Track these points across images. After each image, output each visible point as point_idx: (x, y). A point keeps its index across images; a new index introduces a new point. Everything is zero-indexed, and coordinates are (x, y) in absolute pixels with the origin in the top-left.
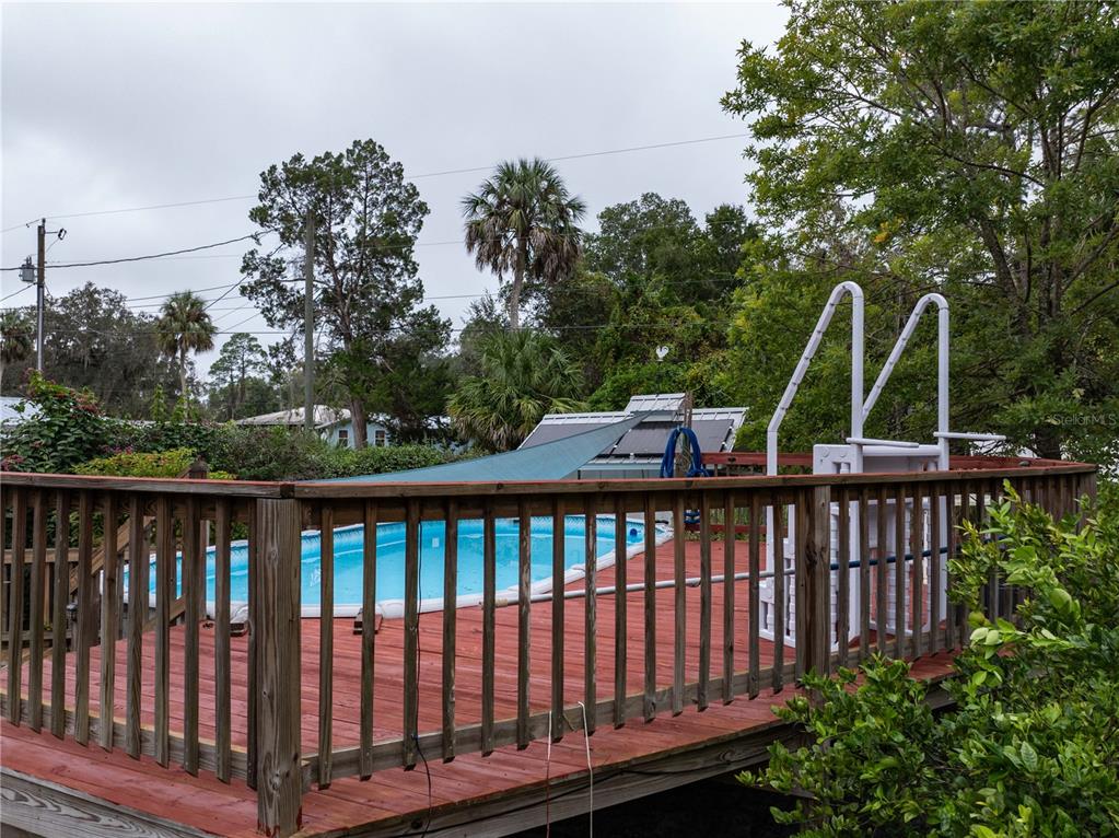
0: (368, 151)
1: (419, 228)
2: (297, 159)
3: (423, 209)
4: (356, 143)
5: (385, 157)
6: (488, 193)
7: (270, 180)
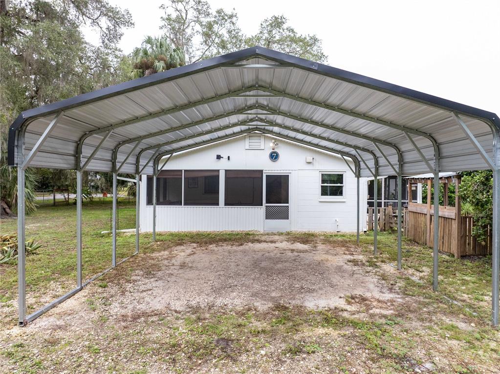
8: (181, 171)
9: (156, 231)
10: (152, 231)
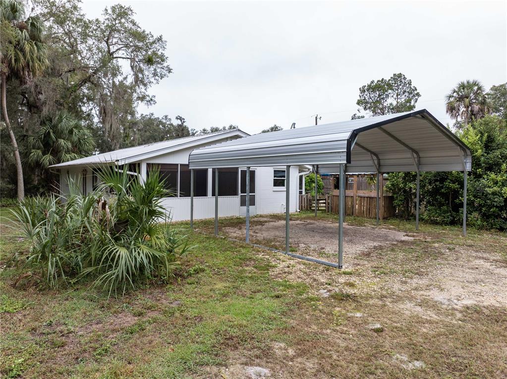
0: (398, 77)
1: (416, 101)
2: (372, 82)
3: (418, 94)
4: (394, 75)
5: (405, 78)
6: (454, 92)
7: (363, 91)
8: (178, 165)
9: (194, 219)
10: (190, 219)
